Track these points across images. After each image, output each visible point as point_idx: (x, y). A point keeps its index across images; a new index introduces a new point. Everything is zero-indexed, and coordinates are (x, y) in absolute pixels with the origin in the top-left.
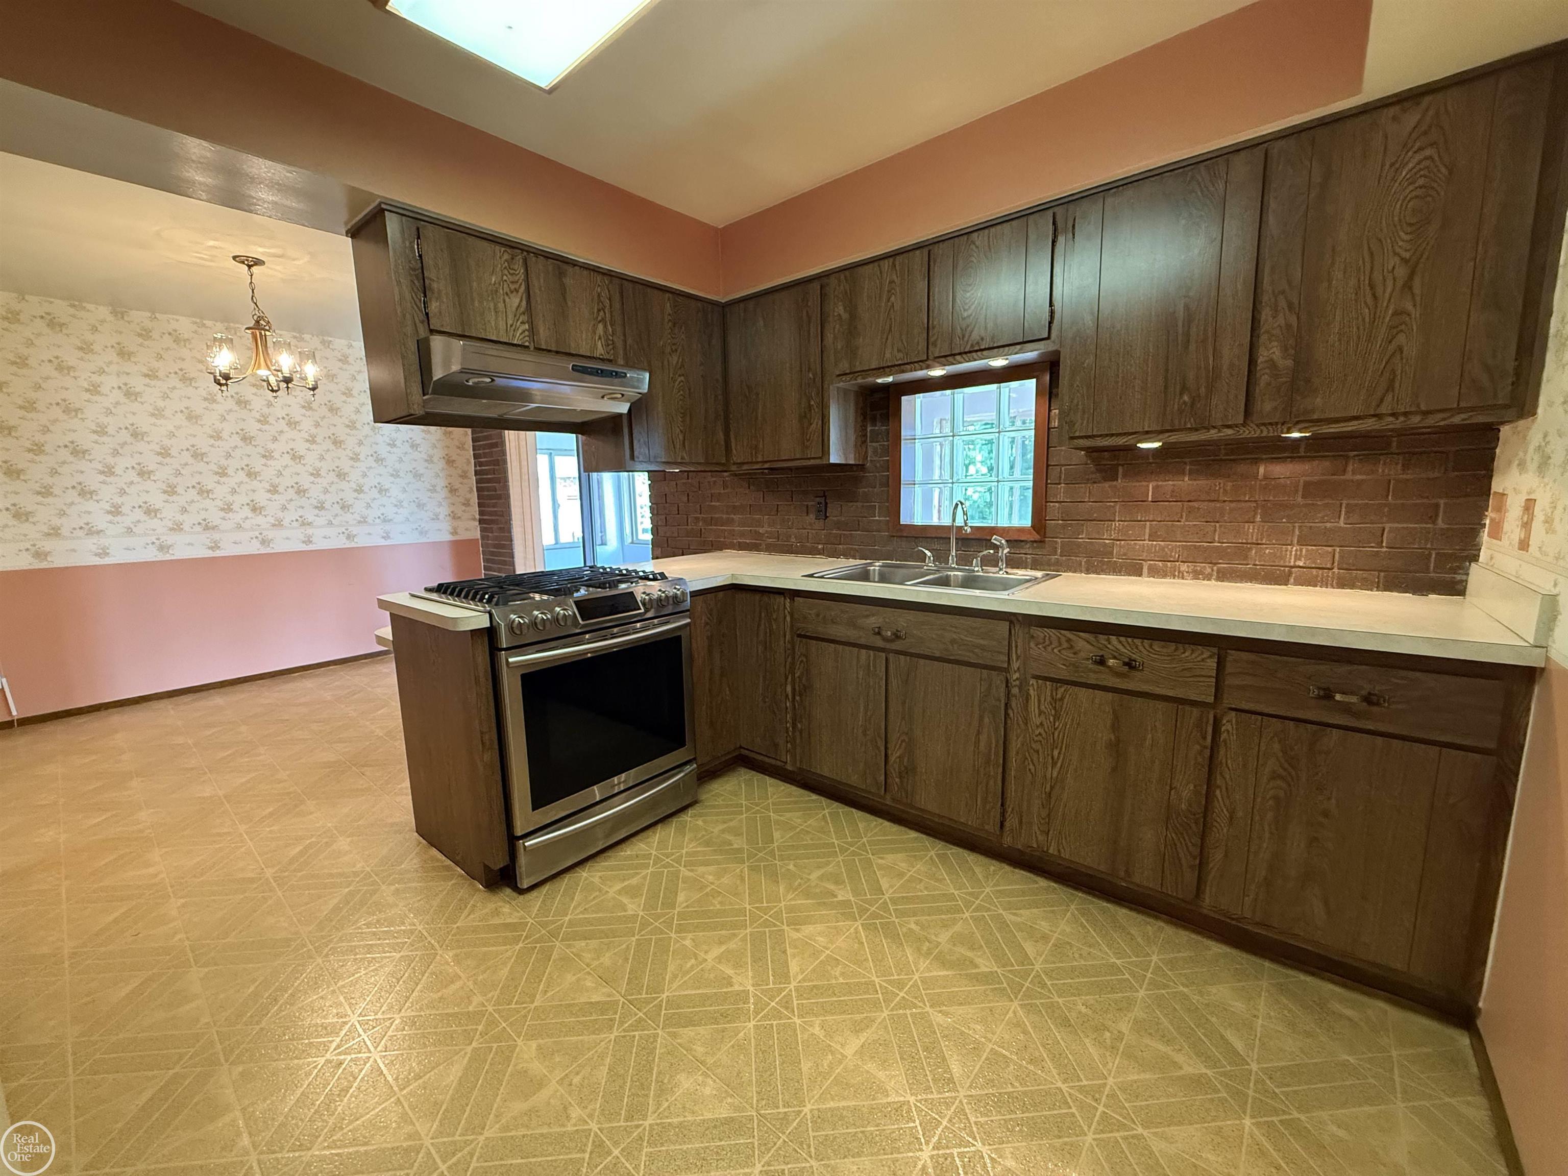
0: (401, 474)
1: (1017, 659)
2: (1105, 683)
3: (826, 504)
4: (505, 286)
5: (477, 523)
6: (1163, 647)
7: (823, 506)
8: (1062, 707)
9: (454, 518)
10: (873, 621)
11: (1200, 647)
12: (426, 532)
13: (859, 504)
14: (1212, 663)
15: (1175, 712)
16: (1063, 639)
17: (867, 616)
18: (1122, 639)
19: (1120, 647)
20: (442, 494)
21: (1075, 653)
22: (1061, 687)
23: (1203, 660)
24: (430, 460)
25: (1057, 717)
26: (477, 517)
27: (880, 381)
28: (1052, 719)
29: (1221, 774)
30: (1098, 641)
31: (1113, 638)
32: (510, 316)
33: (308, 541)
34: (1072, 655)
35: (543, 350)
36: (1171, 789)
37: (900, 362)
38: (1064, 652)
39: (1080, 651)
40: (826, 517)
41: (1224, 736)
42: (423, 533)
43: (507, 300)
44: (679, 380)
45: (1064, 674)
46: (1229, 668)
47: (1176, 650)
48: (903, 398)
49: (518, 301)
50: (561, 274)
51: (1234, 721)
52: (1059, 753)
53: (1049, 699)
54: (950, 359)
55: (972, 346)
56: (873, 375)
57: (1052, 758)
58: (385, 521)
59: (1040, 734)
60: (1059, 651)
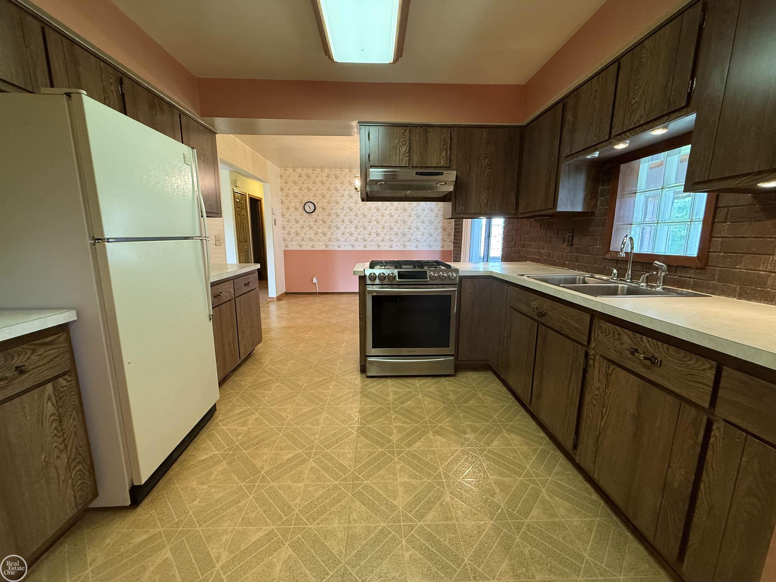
0: (425, 222)
1: (594, 341)
2: (636, 371)
3: (573, 236)
4: (401, 143)
5: (452, 244)
6: (676, 352)
7: (571, 237)
8: (610, 379)
9: (443, 241)
10: (535, 304)
11: (703, 359)
12: (432, 246)
13: (589, 237)
14: (711, 375)
15: (678, 406)
16: (616, 333)
17: (533, 300)
18: (650, 339)
19: (648, 345)
20: (440, 230)
21: (621, 344)
22: (611, 365)
23: (704, 370)
24: (437, 216)
25: (607, 386)
26: (453, 241)
27: (589, 157)
28: (604, 386)
29: (707, 472)
30: (635, 338)
31: (645, 338)
32: (401, 154)
33: (391, 247)
34: (620, 345)
35: (415, 167)
36: (669, 467)
37: (594, 143)
38: (616, 341)
39: (624, 343)
40: (572, 245)
41: (712, 440)
42: (430, 246)
43: (401, 149)
44: (488, 171)
45: (614, 357)
46: (724, 382)
47: (685, 357)
48: (621, 165)
49: (405, 148)
50: (426, 132)
51: (722, 429)
52: (606, 411)
53: (604, 372)
54: (623, 136)
55: (635, 124)
56: (583, 155)
57: (602, 414)
58: (417, 241)
59: (597, 395)
60: (613, 340)
